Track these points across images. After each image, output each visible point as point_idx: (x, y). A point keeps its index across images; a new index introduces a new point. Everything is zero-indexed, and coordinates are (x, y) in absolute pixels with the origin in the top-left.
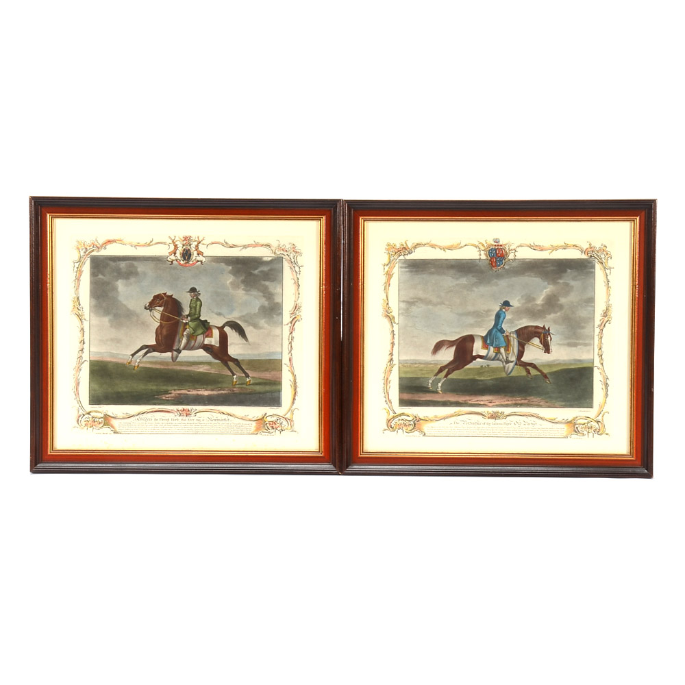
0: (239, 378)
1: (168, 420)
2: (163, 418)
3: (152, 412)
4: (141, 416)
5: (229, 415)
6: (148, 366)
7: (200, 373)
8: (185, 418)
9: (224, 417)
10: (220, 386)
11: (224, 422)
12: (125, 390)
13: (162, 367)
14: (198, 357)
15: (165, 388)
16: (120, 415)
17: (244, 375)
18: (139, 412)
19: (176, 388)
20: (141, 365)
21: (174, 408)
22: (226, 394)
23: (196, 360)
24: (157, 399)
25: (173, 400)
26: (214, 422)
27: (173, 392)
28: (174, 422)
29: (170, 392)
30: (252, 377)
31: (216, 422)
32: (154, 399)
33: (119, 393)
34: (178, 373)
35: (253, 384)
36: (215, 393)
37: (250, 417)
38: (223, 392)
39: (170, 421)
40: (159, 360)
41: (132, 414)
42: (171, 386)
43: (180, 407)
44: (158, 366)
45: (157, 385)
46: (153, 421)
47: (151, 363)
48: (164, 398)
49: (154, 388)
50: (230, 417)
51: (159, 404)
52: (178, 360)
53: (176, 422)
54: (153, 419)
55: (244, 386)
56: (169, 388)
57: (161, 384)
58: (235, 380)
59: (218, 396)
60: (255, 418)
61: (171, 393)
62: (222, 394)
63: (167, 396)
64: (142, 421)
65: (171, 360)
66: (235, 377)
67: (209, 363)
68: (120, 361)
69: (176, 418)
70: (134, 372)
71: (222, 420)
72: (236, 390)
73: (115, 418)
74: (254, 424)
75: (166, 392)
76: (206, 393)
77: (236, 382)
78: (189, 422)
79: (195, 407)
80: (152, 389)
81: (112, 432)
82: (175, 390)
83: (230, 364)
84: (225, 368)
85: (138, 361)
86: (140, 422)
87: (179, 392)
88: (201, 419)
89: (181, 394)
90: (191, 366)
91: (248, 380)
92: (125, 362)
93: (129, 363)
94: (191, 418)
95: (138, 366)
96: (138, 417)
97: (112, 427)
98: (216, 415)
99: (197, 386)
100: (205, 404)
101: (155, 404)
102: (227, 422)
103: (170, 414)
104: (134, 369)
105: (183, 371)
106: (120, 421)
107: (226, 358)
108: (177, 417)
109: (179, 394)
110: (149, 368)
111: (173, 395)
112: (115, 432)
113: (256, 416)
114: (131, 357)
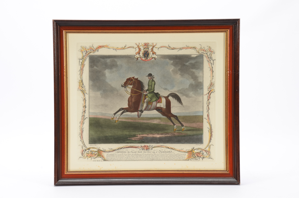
0: (178, 127)
1: (136, 152)
2: (133, 151)
3: (126, 147)
4: (120, 150)
5: (172, 149)
6: (124, 120)
7: (154, 124)
8: (146, 151)
9: (169, 150)
10: (166, 131)
11: (169, 153)
12: (110, 135)
13: (132, 121)
15: (133, 133)
16: (107, 149)
17: (180, 125)
18: (119, 148)
19: (140, 133)
20: (120, 120)
21: (139, 145)
22: (169, 136)
23: (152, 116)
24: (129, 140)
25: (139, 140)
26: (162, 153)
27: (138, 135)
28: (139, 153)
29: (136, 136)
30: (186, 126)
31: (164, 153)
32: (128, 140)
33: (106, 137)
34: (141, 124)
35: (186, 130)
36: (163, 136)
37: (184, 150)
38: (168, 135)
39: (137, 153)
40: (130, 117)
41: (114, 148)
42: (138, 132)
43: (143, 145)
44: (130, 121)
45: (129, 132)
46: (127, 153)
47: (125, 118)
48: (133, 139)
49: (127, 133)
50: (172, 150)
51: (131, 143)
52: (142, 116)
53: (141, 153)
54: (127, 151)
55: (181, 132)
56: (137, 133)
57: (132, 131)
58: (175, 128)
59: (166, 137)
60: (187, 151)
61: (137, 136)
62: (168, 136)
63: (135, 138)
64: (121, 153)
65: (137, 117)
66: (175, 126)
67: (160, 118)
68: (107, 118)
69: (140, 151)
70: (115, 124)
71: (168, 152)
72: (176, 134)
73: (104, 151)
74: (187, 154)
75: (135, 136)
76: (158, 136)
77: (176, 129)
78: (148, 153)
79: (151, 145)
80: (126, 134)
81: (103, 160)
82: (140, 134)
83: (172, 118)
84: (169, 121)
85: (118, 117)
86: (119, 153)
87: (142, 136)
88: (155, 151)
89: (144, 137)
90: (149, 120)
91: (183, 128)
92: (110, 118)
93: (113, 119)
94: (150, 151)
95: (118, 121)
96: (118, 151)
97: (103, 157)
98: (164, 149)
99: (153, 132)
100: (157, 143)
101: (128, 143)
102: (171, 153)
103: (137, 149)
104: (115, 122)
105: (145, 123)
106: (107, 153)
107: (170, 115)
108: (141, 150)
109: (142, 137)
110: (125, 122)
111: (138, 137)
112: (105, 160)
113: (188, 150)
114: (114, 115)
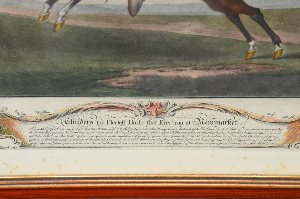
0: (261, 45)
1: (123, 122)
2: (114, 120)
3: (93, 109)
4: (72, 117)
5: (237, 113)
6: (83, 23)
7: (183, 36)
8: (153, 119)
9: (227, 117)
10: (221, 60)
11: (227, 126)
12: (38, 69)
13: (110, 26)
14: (181, 6)
15: (116, 65)
16: (31, 114)
17: (270, 40)
18: (67, 109)
19: (137, 65)
20: (68, 22)
21: (134, 101)
22: (232, 76)
23: (177, 11)
24: (102, 85)
25: (133, 88)
26: (207, 126)
27: (131, 72)
28: (133, 126)
29: (124, 73)
30: (288, 44)
31: (212, 126)
32: (96, 86)
33: (26, 75)
34: (140, 37)
35: (287, 57)
36: (211, 73)
37: (278, 117)
38: (227, 72)
39: (127, 125)
40: (103, 12)
41: (54, 112)
42: (128, 62)
43: (145, 101)
44: (102, 25)
45: (100, 61)
46: (95, 125)
47: (87, 17)
48: (114, 84)
49: (95, 65)
50: (237, 117)
51: (106, 95)
52: (142, 11)
53: (138, 126)
54: (95, 121)
55: (270, 60)
56: (125, 66)
57: (109, 58)
58: (251, 49)
59: (218, 80)
60: (287, 119)
61: (127, 75)
62: (225, 75)
63: (120, 80)
64: (75, 126)
65: (127, 13)
66: (252, 43)
67: (202, 18)
68: (25, 14)
69: (137, 119)
70: (55, 35)
71: (224, 123)
72: (253, 68)
73: (21, 120)
74: (284, 129)
75: (119, 73)
76: (195, 75)
77: (254, 53)
78: (161, 127)
79: (172, 101)
80: (91, 68)
81: (17, 145)
82: (135, 69)
83: (245, 18)
84: (234, 26)
85: (62, 13)
86: (70, 126)
87: (142, 73)
88: (184, 121)
89: (148, 76)
90: (166, 24)
91: (277, 48)
92: (36, 16)
93: (44, 18)
94: (166, 120)
95: (62, 24)
96: (66, 118)
97: (18, 135)
98: (211, 115)
99: (178, 62)
100: (191, 95)
101: (97, 95)
102: (234, 126)
103: (126, 113)
104: (54, 30)
105: (152, 34)
106: (32, 125)
107: (235, 7)
108: (140, 118)
109: (143, 77)
110: (85, 29)
111: (131, 78)
112: (24, 146)
113: (290, 116)
114: (47, 6)
